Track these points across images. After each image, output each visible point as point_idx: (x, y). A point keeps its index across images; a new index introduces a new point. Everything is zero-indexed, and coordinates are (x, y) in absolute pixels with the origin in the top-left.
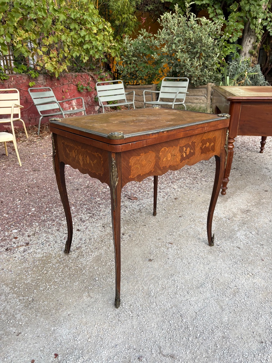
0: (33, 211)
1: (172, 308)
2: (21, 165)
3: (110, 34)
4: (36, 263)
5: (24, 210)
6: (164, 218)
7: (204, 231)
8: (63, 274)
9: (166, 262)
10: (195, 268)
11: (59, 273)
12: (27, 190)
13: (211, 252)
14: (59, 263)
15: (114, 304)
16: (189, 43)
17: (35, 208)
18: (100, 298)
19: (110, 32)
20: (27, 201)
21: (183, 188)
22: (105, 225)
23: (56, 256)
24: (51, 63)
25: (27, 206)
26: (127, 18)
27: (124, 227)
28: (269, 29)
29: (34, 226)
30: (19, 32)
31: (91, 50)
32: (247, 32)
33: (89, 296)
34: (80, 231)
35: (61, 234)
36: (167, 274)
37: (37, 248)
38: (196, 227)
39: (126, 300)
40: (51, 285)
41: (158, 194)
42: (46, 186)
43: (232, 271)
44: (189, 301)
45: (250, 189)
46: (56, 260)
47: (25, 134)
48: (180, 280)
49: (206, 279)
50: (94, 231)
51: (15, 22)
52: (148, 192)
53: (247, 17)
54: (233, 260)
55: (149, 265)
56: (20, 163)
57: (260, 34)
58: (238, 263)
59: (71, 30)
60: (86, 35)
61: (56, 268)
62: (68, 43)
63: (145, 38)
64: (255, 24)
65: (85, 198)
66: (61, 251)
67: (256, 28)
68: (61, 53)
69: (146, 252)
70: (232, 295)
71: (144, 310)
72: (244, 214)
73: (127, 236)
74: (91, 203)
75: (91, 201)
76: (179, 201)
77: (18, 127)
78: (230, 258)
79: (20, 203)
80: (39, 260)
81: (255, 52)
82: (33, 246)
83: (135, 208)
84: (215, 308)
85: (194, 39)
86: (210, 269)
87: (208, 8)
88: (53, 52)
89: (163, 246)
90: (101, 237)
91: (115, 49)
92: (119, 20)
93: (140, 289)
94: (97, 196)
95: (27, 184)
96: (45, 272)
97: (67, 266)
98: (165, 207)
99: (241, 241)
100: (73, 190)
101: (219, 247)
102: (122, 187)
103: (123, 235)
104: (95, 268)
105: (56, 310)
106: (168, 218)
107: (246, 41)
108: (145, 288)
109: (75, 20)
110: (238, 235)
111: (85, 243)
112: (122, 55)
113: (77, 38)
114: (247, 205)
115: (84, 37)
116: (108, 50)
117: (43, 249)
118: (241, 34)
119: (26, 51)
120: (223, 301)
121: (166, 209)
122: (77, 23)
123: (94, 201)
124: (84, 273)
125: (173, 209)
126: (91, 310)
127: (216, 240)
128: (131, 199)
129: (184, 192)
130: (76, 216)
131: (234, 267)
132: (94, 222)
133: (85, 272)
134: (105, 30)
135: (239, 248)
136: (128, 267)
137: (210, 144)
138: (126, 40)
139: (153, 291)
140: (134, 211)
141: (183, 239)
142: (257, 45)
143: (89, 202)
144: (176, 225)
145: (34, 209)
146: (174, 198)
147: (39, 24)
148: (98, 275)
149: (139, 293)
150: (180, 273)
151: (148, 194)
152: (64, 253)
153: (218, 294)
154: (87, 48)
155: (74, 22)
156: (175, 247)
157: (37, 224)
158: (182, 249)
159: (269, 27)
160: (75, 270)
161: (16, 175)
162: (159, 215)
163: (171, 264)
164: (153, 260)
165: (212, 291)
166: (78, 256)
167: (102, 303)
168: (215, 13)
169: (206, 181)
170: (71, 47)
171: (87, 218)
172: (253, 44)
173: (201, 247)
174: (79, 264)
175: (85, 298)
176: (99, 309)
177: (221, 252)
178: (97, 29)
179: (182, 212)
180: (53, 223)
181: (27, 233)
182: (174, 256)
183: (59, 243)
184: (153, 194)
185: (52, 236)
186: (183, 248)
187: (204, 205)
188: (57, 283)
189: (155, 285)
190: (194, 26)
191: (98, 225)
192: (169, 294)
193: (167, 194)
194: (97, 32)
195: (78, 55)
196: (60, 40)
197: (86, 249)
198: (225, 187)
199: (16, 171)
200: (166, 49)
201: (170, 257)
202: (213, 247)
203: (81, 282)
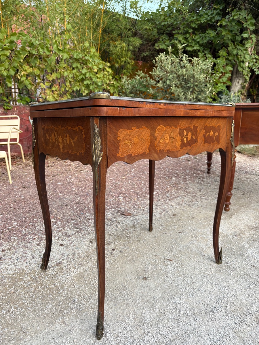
0: (14, 225)
1: (174, 340)
2: (11, 183)
3: (109, 74)
4: (4, 281)
5: (5, 224)
6: (161, 234)
7: (208, 247)
8: (34, 294)
9: (165, 280)
10: (201, 289)
11: (30, 293)
12: (12, 205)
13: (220, 271)
14: (33, 281)
15: (95, 333)
16: (183, 79)
17: (17, 222)
18: (78, 326)
19: (109, 73)
20: (10, 215)
21: (181, 205)
22: (93, 240)
23: (30, 272)
24: (53, 96)
25: (9, 220)
26: (125, 62)
27: (115, 243)
28: (255, 68)
29: (12, 240)
30: (24, 67)
31: (91, 86)
32: (235, 74)
33: (64, 322)
34: (63, 246)
35: (41, 249)
36: (167, 295)
37: (10, 263)
38: (199, 243)
39: (112, 329)
40: (17, 307)
41: (154, 211)
42: (33, 202)
43: (250, 293)
44: (198, 332)
45: (256, 206)
46: (29, 277)
47: (22, 159)
48: (183, 302)
49: (218, 303)
50: (79, 246)
51: (21, 58)
52: (143, 209)
53: (235, 61)
54: (248, 280)
55: (143, 283)
56: (11, 181)
57: (247, 75)
58: (256, 283)
59: (73, 69)
60: (87, 72)
61: (27, 287)
62: (70, 79)
63: (141, 78)
64: (243, 67)
65: (73, 214)
66: (37, 267)
67: (244, 71)
68: (63, 87)
69: (139, 269)
70: (254, 324)
71: (136, 343)
72: (252, 231)
73: (118, 251)
74: (79, 218)
75: (80, 216)
76: (178, 217)
77: (17, 154)
78: (245, 277)
79: (2, 217)
80: (8, 278)
81: (243, 92)
82: (5, 261)
83: (128, 224)
84: (233, 341)
85: (186, 76)
86: (222, 291)
87: (199, 53)
88: (56, 86)
89: (161, 263)
90: (87, 252)
91: (114, 86)
92: (118, 63)
93: (131, 314)
94: (87, 212)
95: (13, 200)
96: (13, 291)
97: (41, 284)
98: (162, 223)
99: (255, 259)
100: (62, 206)
101: (228, 265)
102: (107, 167)
103: (113, 251)
104: (76, 287)
105: (17, 340)
106: (166, 233)
107: (235, 82)
108: (138, 313)
109: (77, 60)
110: (249, 253)
111: (67, 259)
112: (120, 92)
113: (79, 75)
114: (254, 221)
115: (85, 74)
116: (107, 87)
117: (16, 265)
118: (230, 75)
119: (30, 84)
120: (243, 331)
121: (163, 225)
122: (80, 62)
123: (83, 216)
124: (60, 293)
125: (171, 225)
126: (64, 341)
127: (224, 257)
128: (124, 215)
129: (183, 209)
130: (61, 230)
131: (251, 288)
132: (80, 237)
133: (62, 292)
134: (105, 70)
135: (254, 267)
136: (116, 286)
137: (214, 133)
138: (124, 80)
139: (148, 316)
140: (127, 226)
141: (184, 255)
142: (245, 86)
143: (77, 218)
144: (175, 241)
145: (15, 224)
146: (172, 214)
147: (44, 62)
148: (78, 295)
149: (129, 320)
150: (183, 294)
151: (143, 210)
152: (40, 269)
153: (236, 321)
154: (88, 84)
155: (76, 61)
156: (175, 264)
157: (16, 238)
158: (184, 267)
159: (255, 67)
160: (50, 289)
161: (3, 191)
162: (156, 230)
163: (171, 283)
164: (148, 278)
165: (227, 317)
166: (56, 273)
167: (80, 332)
168: (205, 57)
169: (206, 199)
170: (72, 83)
171: (73, 233)
172: (241, 85)
173: (207, 265)
174: (56, 282)
175: (58, 326)
176: (75, 340)
177: (232, 271)
178: (98, 69)
179: (182, 228)
180: (34, 238)
181: (2, 247)
182: (174, 274)
183: (37, 258)
184: (149, 210)
185: (30, 251)
186: (185, 265)
187: (206, 221)
188: (25, 306)
189: (151, 309)
190: (187, 65)
191: (85, 240)
192: (170, 321)
193: (164, 211)
194: (97, 71)
195: (78, 89)
196: (62, 76)
197: (68, 265)
198: (228, 202)
199: (5, 188)
200: (161, 84)
201: (169, 275)
202: (221, 265)
203: (56, 305)
